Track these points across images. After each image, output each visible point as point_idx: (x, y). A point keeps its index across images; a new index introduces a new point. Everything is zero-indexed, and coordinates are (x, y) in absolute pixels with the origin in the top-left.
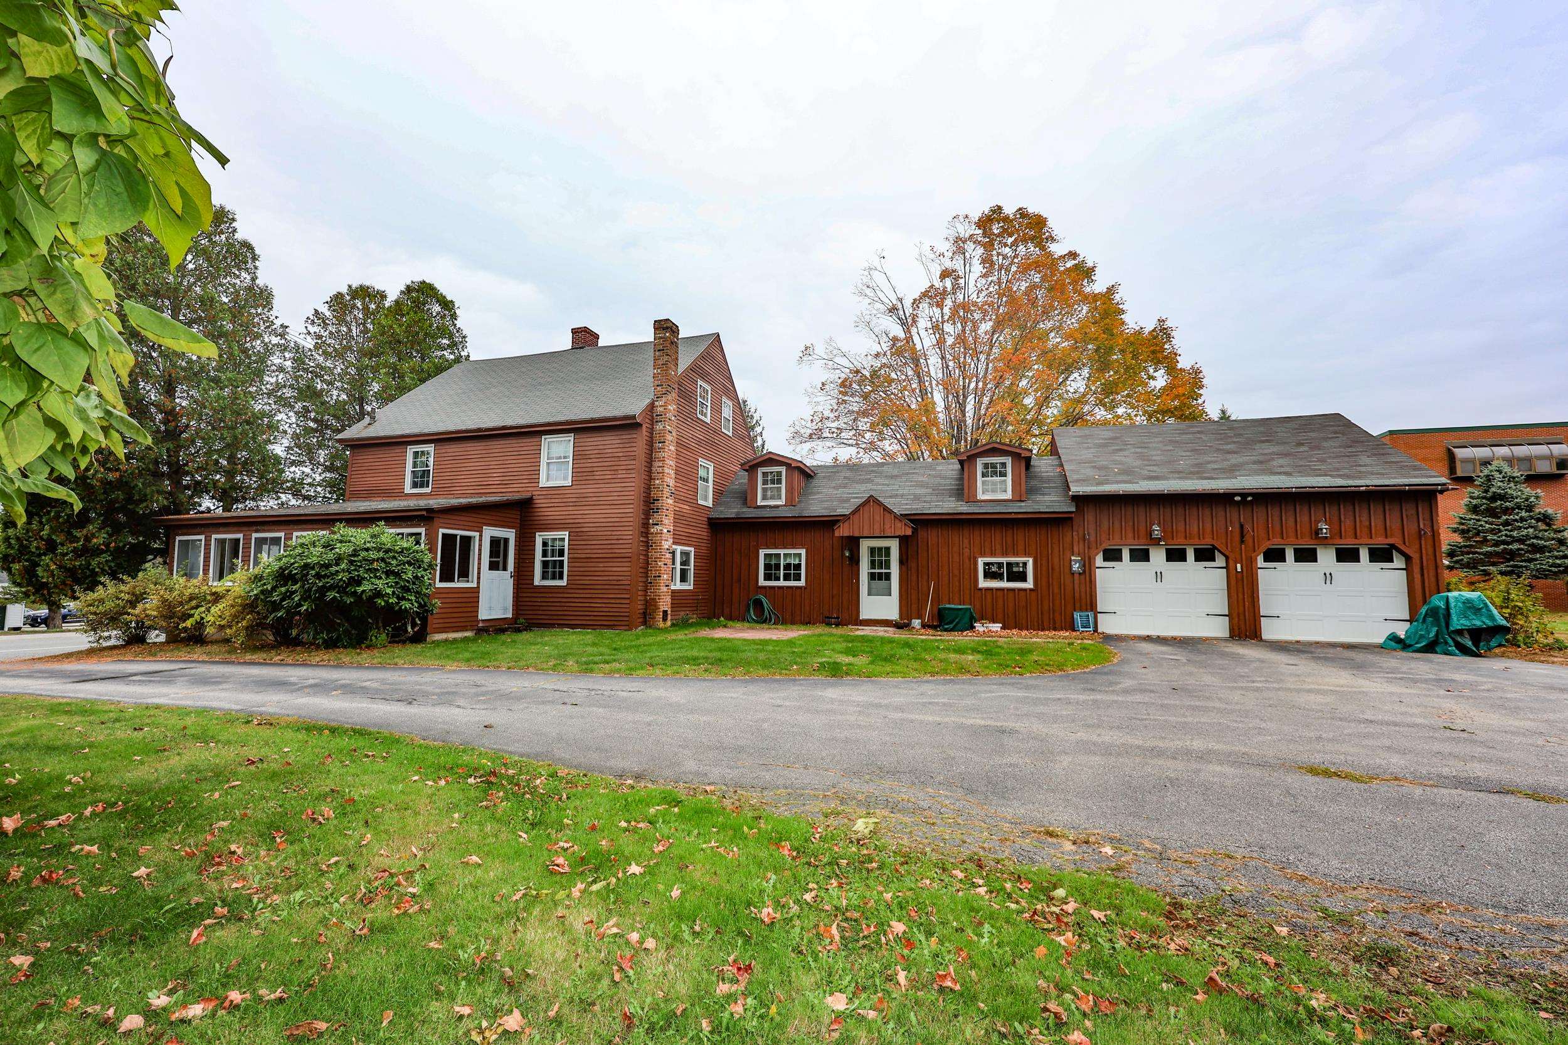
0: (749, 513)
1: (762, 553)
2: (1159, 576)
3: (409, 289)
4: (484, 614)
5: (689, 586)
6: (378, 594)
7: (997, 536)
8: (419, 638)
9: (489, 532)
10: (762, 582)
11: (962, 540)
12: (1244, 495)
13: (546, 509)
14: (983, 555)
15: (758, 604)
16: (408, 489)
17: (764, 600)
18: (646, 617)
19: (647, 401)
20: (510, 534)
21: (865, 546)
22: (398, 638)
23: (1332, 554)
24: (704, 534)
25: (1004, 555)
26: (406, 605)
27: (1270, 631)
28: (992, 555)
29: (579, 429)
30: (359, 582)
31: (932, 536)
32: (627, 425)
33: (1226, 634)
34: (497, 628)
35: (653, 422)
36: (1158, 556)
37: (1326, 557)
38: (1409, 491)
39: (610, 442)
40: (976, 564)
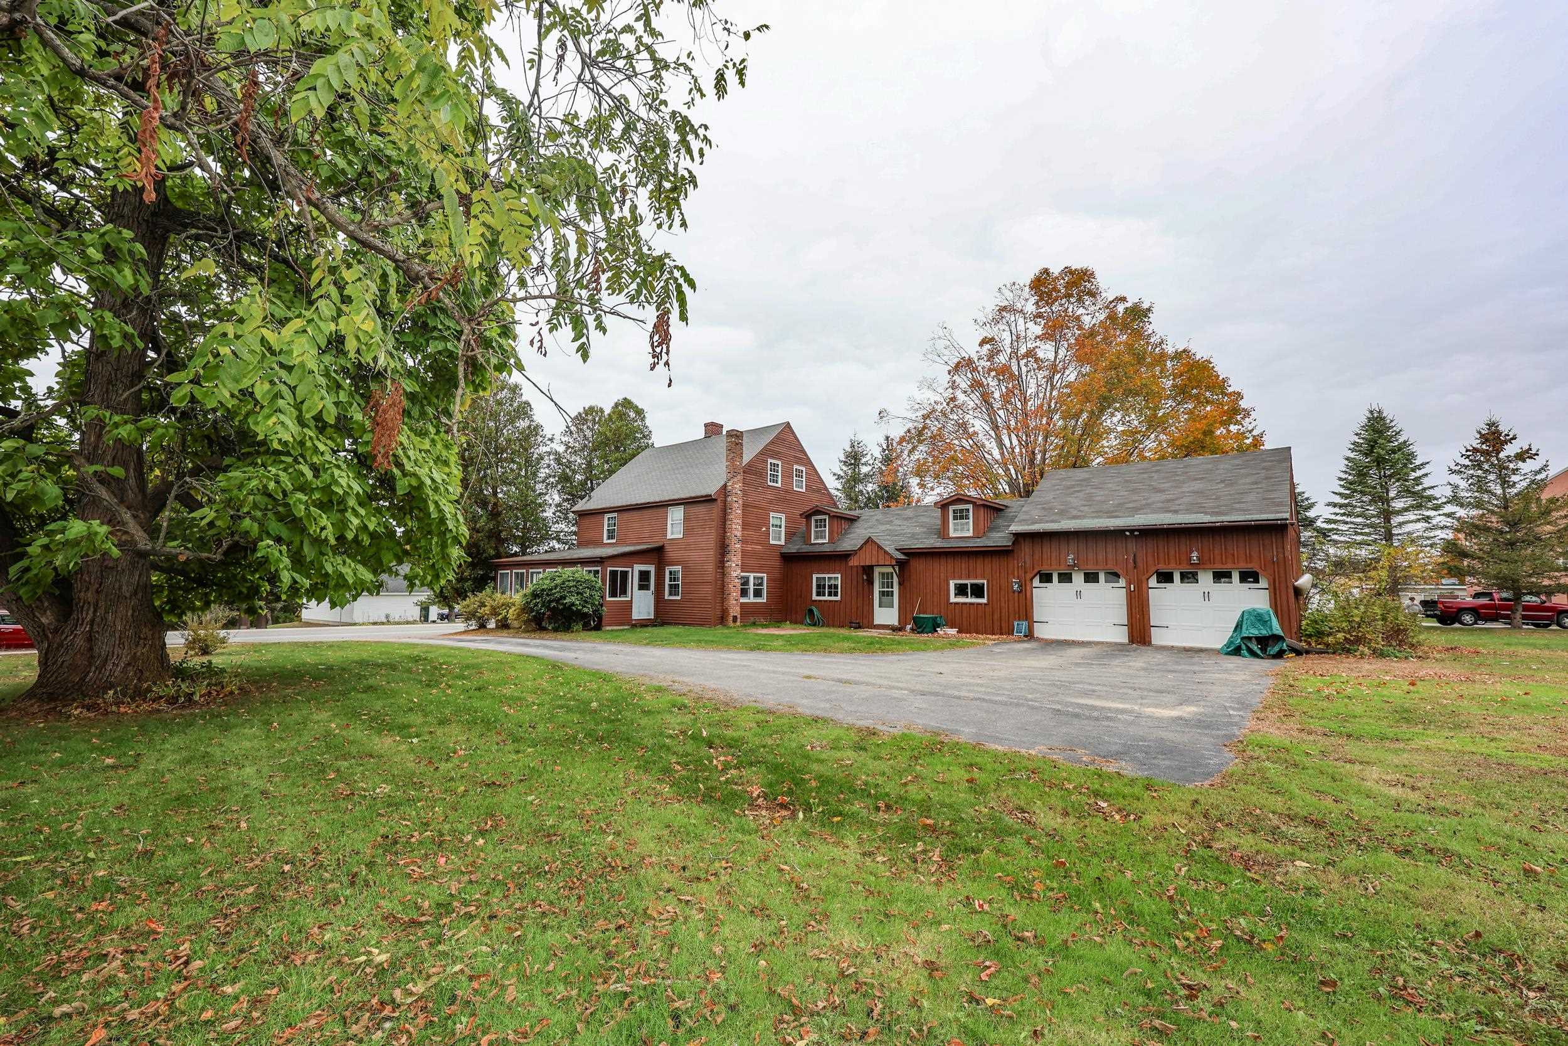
0: (806, 549)
1: (815, 576)
2: (1079, 594)
3: (617, 405)
4: (636, 615)
5: (763, 600)
6: (573, 604)
7: (962, 564)
8: (598, 628)
9: (638, 568)
10: (815, 597)
11: (940, 567)
12: (1132, 531)
13: (671, 553)
14: (954, 578)
15: (811, 612)
16: (605, 541)
17: (815, 610)
18: (722, 620)
19: (723, 483)
20: (651, 568)
21: (877, 571)
22: (587, 627)
23: (1209, 576)
24: (776, 563)
25: (969, 577)
26: (586, 610)
27: (1158, 637)
28: (960, 578)
29: (688, 502)
30: (564, 598)
31: (918, 565)
32: (708, 500)
33: (1126, 640)
34: (644, 624)
35: (726, 496)
36: (1078, 578)
37: (1206, 578)
38: (1255, 526)
39: (700, 510)
40: (948, 585)
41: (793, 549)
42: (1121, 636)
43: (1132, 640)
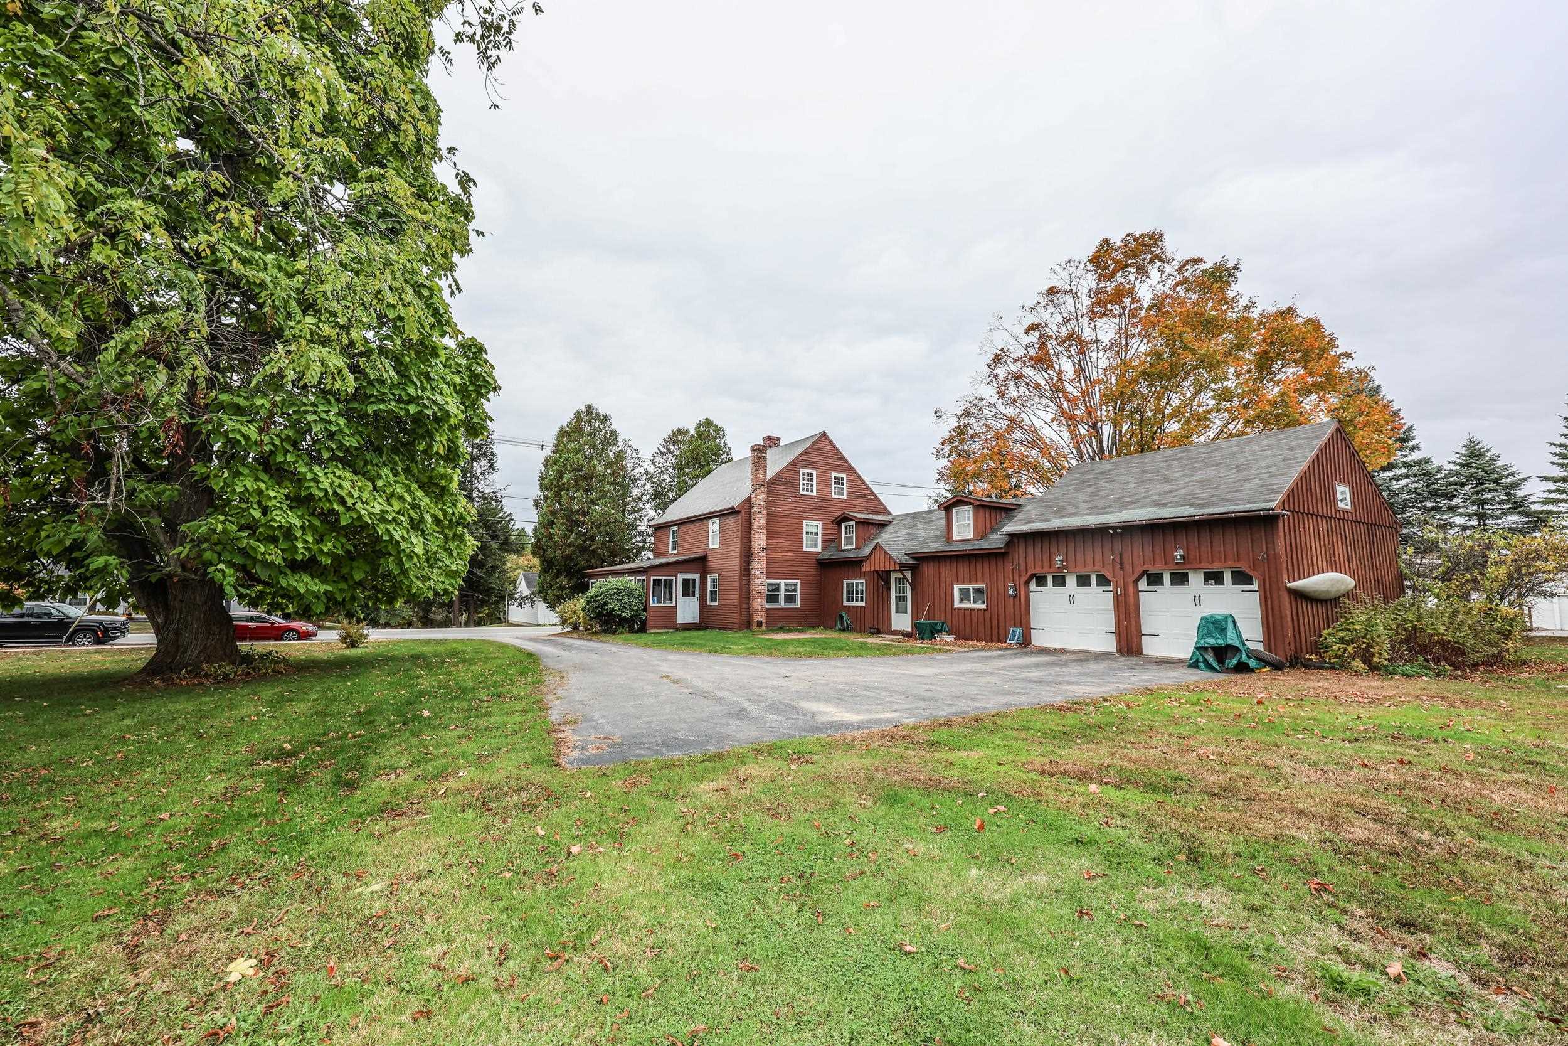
0: (837, 555)
1: (845, 582)
2: (1072, 598)
4: (680, 619)
5: (797, 605)
6: (613, 610)
7: (964, 569)
8: (643, 629)
9: (681, 576)
10: (845, 603)
11: (947, 571)
12: (1115, 528)
13: (713, 563)
14: (958, 582)
15: (841, 617)
16: (671, 552)
17: (844, 615)
19: (745, 496)
20: (697, 577)
21: (894, 576)
22: (632, 631)
23: (1201, 577)
24: (813, 570)
25: (970, 582)
26: (624, 615)
27: (1151, 647)
28: (963, 582)
29: (723, 514)
30: (606, 604)
31: (927, 570)
32: (731, 512)
33: (1113, 649)
34: (687, 627)
35: (750, 507)
36: (1071, 581)
37: (1196, 579)
38: (1236, 518)
39: (730, 521)
40: (952, 589)
41: (827, 555)
42: (1109, 645)
43: (1120, 651)
